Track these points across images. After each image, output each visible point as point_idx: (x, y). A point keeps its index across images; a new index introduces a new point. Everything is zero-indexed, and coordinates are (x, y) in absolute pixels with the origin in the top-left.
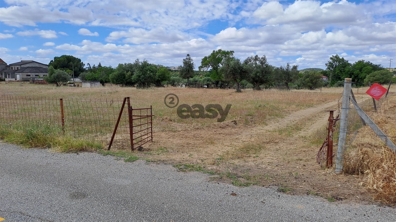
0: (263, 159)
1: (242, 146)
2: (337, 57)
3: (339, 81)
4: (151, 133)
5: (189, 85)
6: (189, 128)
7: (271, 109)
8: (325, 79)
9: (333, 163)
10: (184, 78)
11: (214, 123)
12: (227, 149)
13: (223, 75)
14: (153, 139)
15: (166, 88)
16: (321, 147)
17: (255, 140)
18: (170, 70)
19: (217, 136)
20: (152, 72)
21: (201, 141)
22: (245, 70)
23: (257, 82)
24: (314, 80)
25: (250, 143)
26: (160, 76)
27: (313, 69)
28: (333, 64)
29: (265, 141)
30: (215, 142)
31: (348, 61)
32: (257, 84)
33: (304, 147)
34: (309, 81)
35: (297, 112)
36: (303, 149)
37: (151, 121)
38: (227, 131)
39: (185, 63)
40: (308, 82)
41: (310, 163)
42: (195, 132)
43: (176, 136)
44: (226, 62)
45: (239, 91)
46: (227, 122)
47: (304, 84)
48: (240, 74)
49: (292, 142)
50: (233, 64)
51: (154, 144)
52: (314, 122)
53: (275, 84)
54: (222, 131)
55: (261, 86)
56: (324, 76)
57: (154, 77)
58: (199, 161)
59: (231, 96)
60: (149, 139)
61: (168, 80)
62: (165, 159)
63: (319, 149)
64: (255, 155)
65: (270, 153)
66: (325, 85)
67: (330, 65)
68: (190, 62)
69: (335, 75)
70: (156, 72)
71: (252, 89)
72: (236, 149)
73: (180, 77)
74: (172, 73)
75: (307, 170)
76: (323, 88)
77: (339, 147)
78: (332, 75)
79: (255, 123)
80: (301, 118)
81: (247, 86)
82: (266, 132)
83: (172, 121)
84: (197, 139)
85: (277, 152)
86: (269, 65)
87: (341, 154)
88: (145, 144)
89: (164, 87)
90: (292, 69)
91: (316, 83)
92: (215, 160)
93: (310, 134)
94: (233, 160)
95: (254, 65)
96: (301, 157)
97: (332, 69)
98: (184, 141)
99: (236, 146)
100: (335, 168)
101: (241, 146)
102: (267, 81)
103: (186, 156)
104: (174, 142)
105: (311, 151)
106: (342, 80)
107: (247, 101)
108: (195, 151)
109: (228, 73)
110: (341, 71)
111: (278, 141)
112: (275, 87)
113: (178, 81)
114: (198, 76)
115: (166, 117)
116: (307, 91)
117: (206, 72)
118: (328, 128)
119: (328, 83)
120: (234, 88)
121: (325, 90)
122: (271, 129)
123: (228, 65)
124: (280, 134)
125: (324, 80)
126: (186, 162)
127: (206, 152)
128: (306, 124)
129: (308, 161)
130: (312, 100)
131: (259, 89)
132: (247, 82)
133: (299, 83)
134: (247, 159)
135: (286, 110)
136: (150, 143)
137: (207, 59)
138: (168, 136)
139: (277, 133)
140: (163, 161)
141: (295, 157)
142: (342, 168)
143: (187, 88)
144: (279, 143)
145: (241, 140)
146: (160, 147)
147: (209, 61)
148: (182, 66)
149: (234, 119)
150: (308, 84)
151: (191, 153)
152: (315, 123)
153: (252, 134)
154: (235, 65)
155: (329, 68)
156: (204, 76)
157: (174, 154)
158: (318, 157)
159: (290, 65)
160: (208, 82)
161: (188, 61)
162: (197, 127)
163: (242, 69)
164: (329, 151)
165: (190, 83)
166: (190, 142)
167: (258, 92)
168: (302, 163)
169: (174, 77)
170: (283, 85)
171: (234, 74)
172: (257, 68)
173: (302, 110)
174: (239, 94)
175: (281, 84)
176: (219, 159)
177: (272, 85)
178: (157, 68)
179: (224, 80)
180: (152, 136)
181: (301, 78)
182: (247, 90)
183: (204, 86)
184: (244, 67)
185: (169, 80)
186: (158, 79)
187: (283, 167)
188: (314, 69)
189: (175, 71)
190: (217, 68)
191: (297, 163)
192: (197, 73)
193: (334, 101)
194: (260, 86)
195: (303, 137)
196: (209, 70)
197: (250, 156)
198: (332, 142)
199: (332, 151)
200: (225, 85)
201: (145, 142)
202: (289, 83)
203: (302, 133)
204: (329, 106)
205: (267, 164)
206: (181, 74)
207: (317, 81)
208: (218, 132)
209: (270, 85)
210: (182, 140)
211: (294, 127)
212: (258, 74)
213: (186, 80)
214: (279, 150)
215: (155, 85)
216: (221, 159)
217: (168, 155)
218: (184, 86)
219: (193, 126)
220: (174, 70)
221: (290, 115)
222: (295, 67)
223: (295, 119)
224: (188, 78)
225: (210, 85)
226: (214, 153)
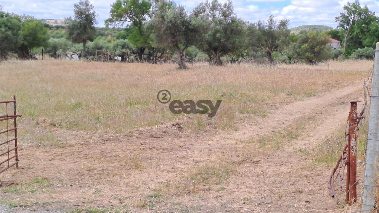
0: (233, 192)
1: (194, 171)
2: (356, 6)
3: (359, 49)
4: (14, 151)
5: (86, 54)
6: (90, 138)
7: (243, 100)
8: (335, 44)
9: (357, 196)
10: (76, 41)
11: (140, 129)
12: (167, 177)
13: (153, 36)
14: (19, 162)
15: (39, 62)
16: (334, 167)
17: (218, 158)
18: (47, 26)
19: (145, 154)
20: (10, 28)
21: (116, 164)
22: (194, 26)
23: (215, 49)
24: (316, 47)
25: (209, 164)
26: (28, 38)
27: (314, 28)
28: (349, 18)
29: (236, 159)
30: (142, 164)
31: (374, 13)
32: (216, 54)
33: (303, 168)
34: (307, 49)
35: (289, 106)
36: (303, 173)
37: (15, 126)
38: (165, 144)
39: (79, 11)
40: (306, 51)
41: (316, 197)
42: (104, 147)
43: (67, 155)
44: (159, 12)
45: (182, 67)
46: (164, 126)
47: (299, 54)
48: (185, 35)
49: (283, 159)
50: (172, 16)
51: (22, 173)
52: (319, 122)
53: (248, 54)
54: (155, 143)
55: (224, 58)
56: (333, 40)
57: (15, 40)
58: (115, 202)
59: (169, 77)
60: (11, 163)
61: (44, 46)
62: (47, 200)
63: (331, 171)
64: (218, 187)
65: (245, 181)
66: (336, 57)
67: (345, 19)
68: (89, 10)
69: (352, 38)
70: (19, 30)
71: (207, 64)
72: (183, 177)
73: (68, 39)
74: (50, 31)
75: (314, 209)
76: (332, 62)
77: (368, 167)
78: (347, 37)
79: (215, 128)
80: (297, 116)
81: (197, 58)
82: (237, 144)
83: (55, 126)
84: (109, 159)
85: (258, 179)
86: (238, 18)
87: (371, 179)
88: (4, 172)
89: (36, 59)
90: (279, 27)
91: (319, 53)
92: (145, 198)
93: (313, 145)
94: (180, 198)
95: (210, 19)
96: (300, 187)
97: (348, 27)
98: (84, 164)
99: (183, 171)
100: (361, 206)
101: (193, 169)
102: (234, 48)
103: (89, 193)
104: (63, 167)
105: (318, 175)
106: (364, 47)
107: (199, 87)
108: (105, 183)
109: (161, 33)
110: (362, 31)
111: (258, 159)
112: (248, 59)
113: (63, 46)
114: (103, 38)
115: (43, 118)
116: (304, 67)
117: (119, 29)
118: (347, 133)
119: (340, 53)
120: (174, 62)
121: (336, 65)
122: (245, 138)
123: (163, 17)
124: (262, 147)
125: (334, 47)
126: (90, 205)
127: (127, 184)
128: (307, 127)
129: (314, 194)
130: (315, 84)
131: (220, 63)
132: (198, 50)
133: (291, 53)
134: (205, 195)
135: (270, 102)
136: (14, 171)
137: (120, 6)
138: (49, 155)
139: (257, 145)
140: (44, 204)
141: (290, 187)
142: (373, 204)
143: (82, 61)
144: (260, 162)
145: (192, 159)
146: (34, 178)
147: (125, 8)
148: (73, 18)
149: (177, 121)
150: (307, 54)
151: (98, 187)
152: (320, 126)
153: (211, 147)
154: (175, 18)
155: (342, 26)
156: (115, 38)
157: (64, 190)
158: (330, 186)
159: (274, 19)
160: (124, 50)
161: (85, 9)
162: (106, 137)
163: (188, 26)
164: (351, 174)
165: (88, 52)
166: (93, 166)
167: (217, 69)
168: (304, 197)
169: (55, 40)
170: (262, 56)
171: (173, 35)
172: (216, 23)
173: (298, 102)
174: (183, 72)
175: (259, 53)
176: (152, 197)
177: (243, 57)
178: (20, 21)
179: (154, 45)
180: (16, 156)
181: (295, 43)
182: (197, 64)
183: (116, 58)
184: (193, 22)
185: (46, 46)
186: (23, 44)
187: (270, 205)
188: (317, 27)
189: (57, 27)
190: (141, 23)
191: (294, 198)
192: (102, 32)
193: (351, 84)
194: (221, 58)
195: (302, 150)
196: (124, 27)
197: (209, 189)
198: (355, 158)
199: (355, 173)
200: (156, 57)
201: (3, 169)
202: (273, 53)
203: (300, 144)
204: (343, 94)
205: (242, 202)
206: (71, 34)
207: (321, 49)
208: (147, 146)
209: (238, 56)
210: (78, 163)
211: (285, 133)
212: (218, 35)
213: (80, 46)
214: (262, 176)
215: (16, 55)
216: (156, 196)
217: (53, 193)
218: (76, 57)
219: (98, 135)
220: (54, 25)
221: (278, 112)
222: (283, 24)
223: (287, 119)
224: (84, 42)
225: (126, 56)
226: (142, 186)
